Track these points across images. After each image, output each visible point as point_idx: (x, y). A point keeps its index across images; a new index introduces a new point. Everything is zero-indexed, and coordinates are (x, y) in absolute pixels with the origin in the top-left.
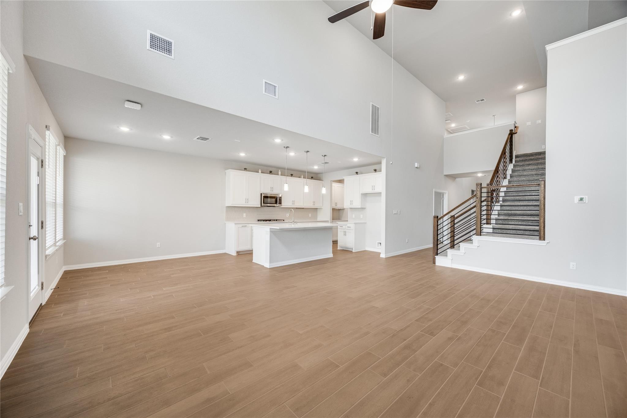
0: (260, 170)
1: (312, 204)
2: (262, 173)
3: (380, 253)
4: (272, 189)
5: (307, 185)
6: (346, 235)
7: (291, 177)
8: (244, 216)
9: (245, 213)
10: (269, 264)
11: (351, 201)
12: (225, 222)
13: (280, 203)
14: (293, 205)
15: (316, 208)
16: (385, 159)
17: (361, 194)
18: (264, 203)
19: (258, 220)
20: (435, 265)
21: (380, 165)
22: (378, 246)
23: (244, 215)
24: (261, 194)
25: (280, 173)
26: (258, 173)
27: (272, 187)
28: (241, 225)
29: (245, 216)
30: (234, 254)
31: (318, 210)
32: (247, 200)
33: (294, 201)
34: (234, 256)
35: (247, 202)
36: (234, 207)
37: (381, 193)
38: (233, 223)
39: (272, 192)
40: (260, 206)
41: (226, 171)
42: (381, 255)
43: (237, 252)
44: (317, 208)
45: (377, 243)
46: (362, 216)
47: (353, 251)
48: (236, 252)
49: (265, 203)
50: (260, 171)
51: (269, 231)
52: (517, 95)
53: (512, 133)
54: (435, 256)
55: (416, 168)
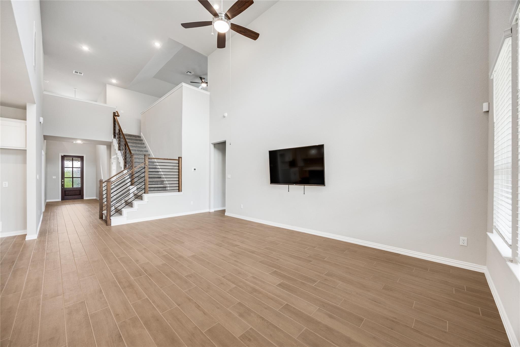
16: (36, 105)
20: (111, 226)
52: (107, 84)
53: (115, 115)
54: (111, 218)
55: (40, 122)
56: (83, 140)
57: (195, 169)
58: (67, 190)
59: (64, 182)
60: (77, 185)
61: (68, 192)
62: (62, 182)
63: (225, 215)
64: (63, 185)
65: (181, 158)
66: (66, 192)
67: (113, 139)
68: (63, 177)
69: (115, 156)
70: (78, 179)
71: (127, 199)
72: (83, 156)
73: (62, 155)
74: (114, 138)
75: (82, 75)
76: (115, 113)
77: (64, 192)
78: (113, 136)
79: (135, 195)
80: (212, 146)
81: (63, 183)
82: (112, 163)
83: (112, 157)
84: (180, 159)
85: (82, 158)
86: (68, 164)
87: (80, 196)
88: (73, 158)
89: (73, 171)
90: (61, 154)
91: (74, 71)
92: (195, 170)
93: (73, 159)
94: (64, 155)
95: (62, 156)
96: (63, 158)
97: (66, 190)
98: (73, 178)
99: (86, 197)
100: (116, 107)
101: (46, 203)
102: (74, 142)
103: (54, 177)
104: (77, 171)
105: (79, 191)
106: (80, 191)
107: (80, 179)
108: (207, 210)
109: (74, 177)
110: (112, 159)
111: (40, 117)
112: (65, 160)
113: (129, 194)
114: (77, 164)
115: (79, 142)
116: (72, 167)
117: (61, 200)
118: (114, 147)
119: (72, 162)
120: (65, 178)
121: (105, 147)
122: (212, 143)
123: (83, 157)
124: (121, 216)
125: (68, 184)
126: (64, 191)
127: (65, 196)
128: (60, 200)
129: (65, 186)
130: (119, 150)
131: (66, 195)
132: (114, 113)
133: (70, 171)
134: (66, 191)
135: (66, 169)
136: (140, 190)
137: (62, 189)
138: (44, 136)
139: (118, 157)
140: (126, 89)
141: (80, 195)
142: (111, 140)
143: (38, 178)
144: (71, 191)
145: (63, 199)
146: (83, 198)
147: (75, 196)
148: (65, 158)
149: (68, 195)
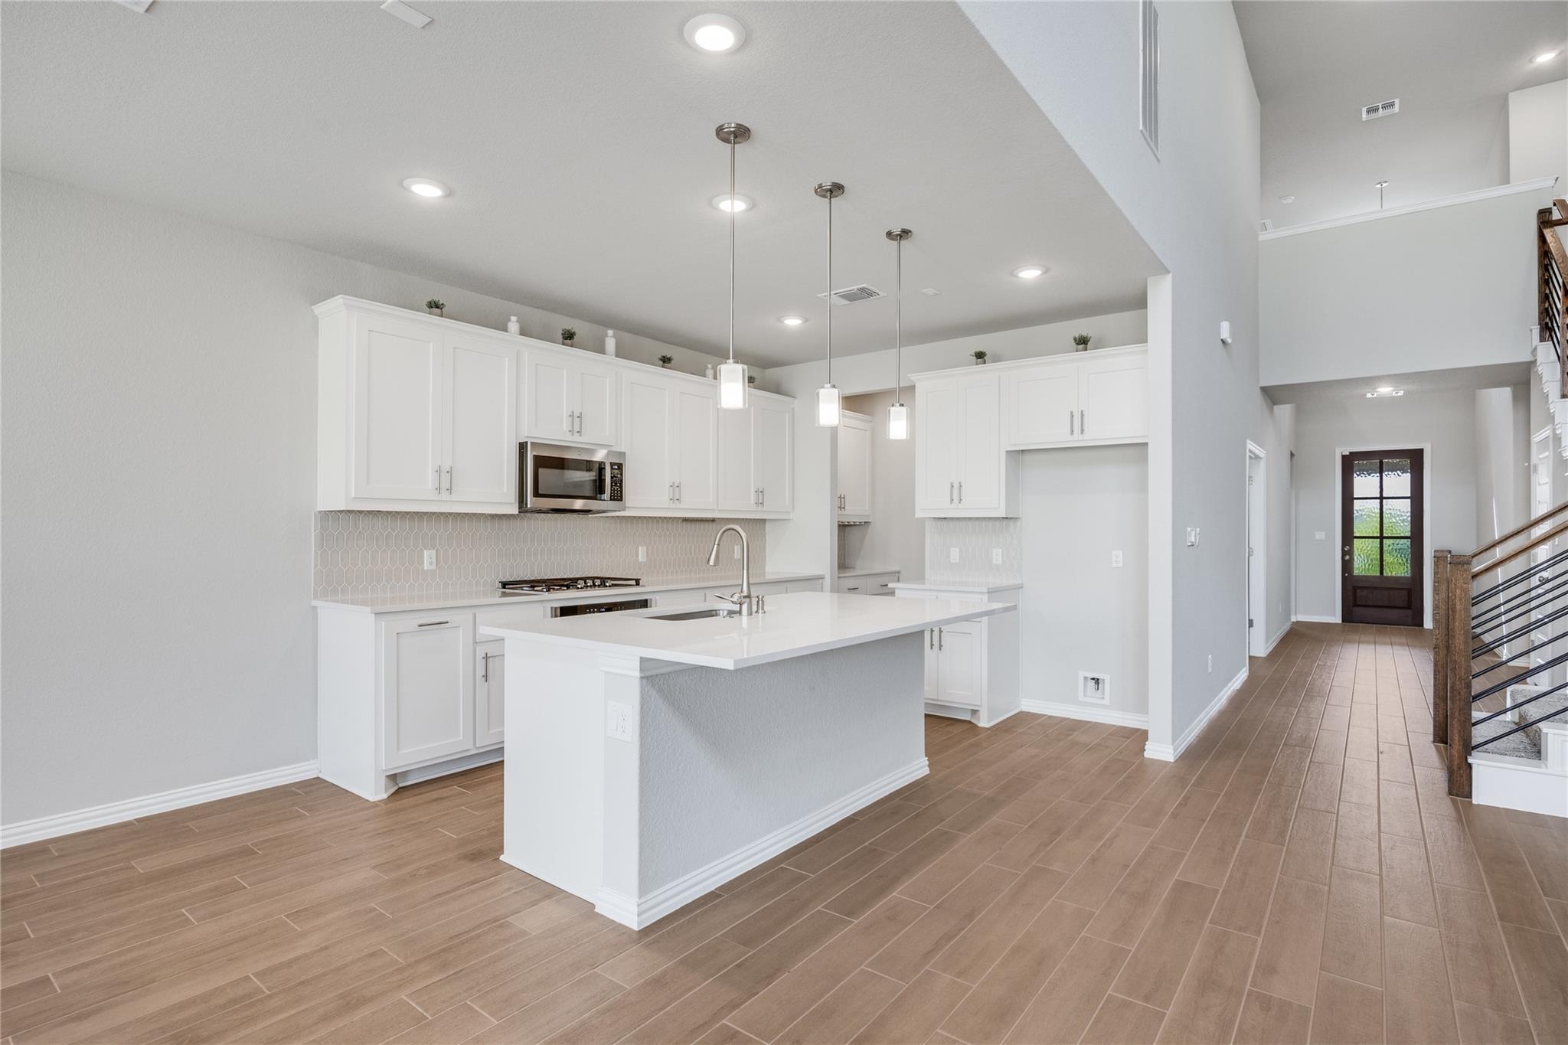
0: (514, 319)
1: (752, 501)
2: (523, 332)
3: (1142, 736)
4: (577, 421)
5: (834, 387)
6: (941, 646)
7: (663, 367)
8: (426, 566)
9: (433, 547)
10: (635, 900)
11: (956, 491)
12: (315, 603)
13: (618, 496)
14: (674, 506)
15: (762, 520)
16: (1169, 277)
17: (1008, 452)
18: (536, 494)
19: (504, 585)
20: (1471, 802)
21: (1144, 310)
22: (1085, 695)
23: (428, 557)
24: (522, 447)
25: (610, 344)
26: (505, 333)
27: (576, 414)
28: (412, 622)
29: (434, 567)
30: (373, 790)
31: (768, 525)
32: (447, 479)
33: (676, 487)
34: (375, 805)
35: (445, 485)
36: (370, 512)
37: (1147, 444)
38: (369, 609)
39: (577, 438)
40: (516, 512)
41: (319, 309)
42: (1148, 746)
43: (393, 778)
44: (764, 521)
45: (1081, 680)
46: (997, 556)
47: (981, 725)
48: (383, 780)
49: (540, 492)
50: (513, 326)
51: (637, 674)
52: (1513, 89)
53: (1546, 222)
54: (1470, 761)
55: (1223, 341)
56: (1397, 379)
58: (1361, 584)
59: (1351, 553)
60: (1398, 568)
61: (1364, 593)
62: (1344, 553)
64: (1347, 566)
66: (1358, 591)
67: (1535, 349)
68: (1348, 536)
69: (1548, 431)
70: (1402, 541)
73: (1343, 454)
74: (1542, 339)
75: (1396, 108)
76: (1549, 211)
77: (1351, 592)
78: (1537, 329)
81: (1347, 557)
82: (1535, 466)
83: (1536, 438)
85: (1414, 460)
86: (1365, 484)
87: (1409, 613)
88: (1380, 461)
89: (1384, 510)
90: (1342, 449)
91: (1364, 110)
93: (1381, 463)
94: (1350, 453)
95: (1344, 457)
96: (1351, 464)
97: (1357, 584)
98: (1382, 537)
100: (1553, 182)
101: (1286, 627)
102: (1369, 395)
103: (1320, 535)
104: (1399, 511)
105: (1405, 593)
106: (1409, 591)
107: (1408, 542)
109: (1385, 535)
111: (1218, 322)
112: (1355, 469)
114: (1399, 483)
115: (1385, 390)
116: (1378, 496)
117: (1343, 621)
118: (1541, 381)
119: (1378, 475)
120: (1355, 540)
121: (1505, 393)
123: (1420, 452)
124: (1536, 762)
125: (1364, 564)
126: (1350, 587)
127: (1355, 609)
128: (1336, 619)
129: (1354, 570)
131: (1358, 603)
132: (1543, 213)
133: (1373, 510)
134: (1360, 588)
135: (1357, 504)
137: (1345, 579)
138: (1266, 391)
139: (1557, 432)
141: (1409, 607)
142: (1530, 351)
143: (1193, 540)
144: (1375, 588)
145: (1347, 617)
146: (1423, 626)
147: (1389, 610)
148: (1356, 462)
149: (1364, 603)
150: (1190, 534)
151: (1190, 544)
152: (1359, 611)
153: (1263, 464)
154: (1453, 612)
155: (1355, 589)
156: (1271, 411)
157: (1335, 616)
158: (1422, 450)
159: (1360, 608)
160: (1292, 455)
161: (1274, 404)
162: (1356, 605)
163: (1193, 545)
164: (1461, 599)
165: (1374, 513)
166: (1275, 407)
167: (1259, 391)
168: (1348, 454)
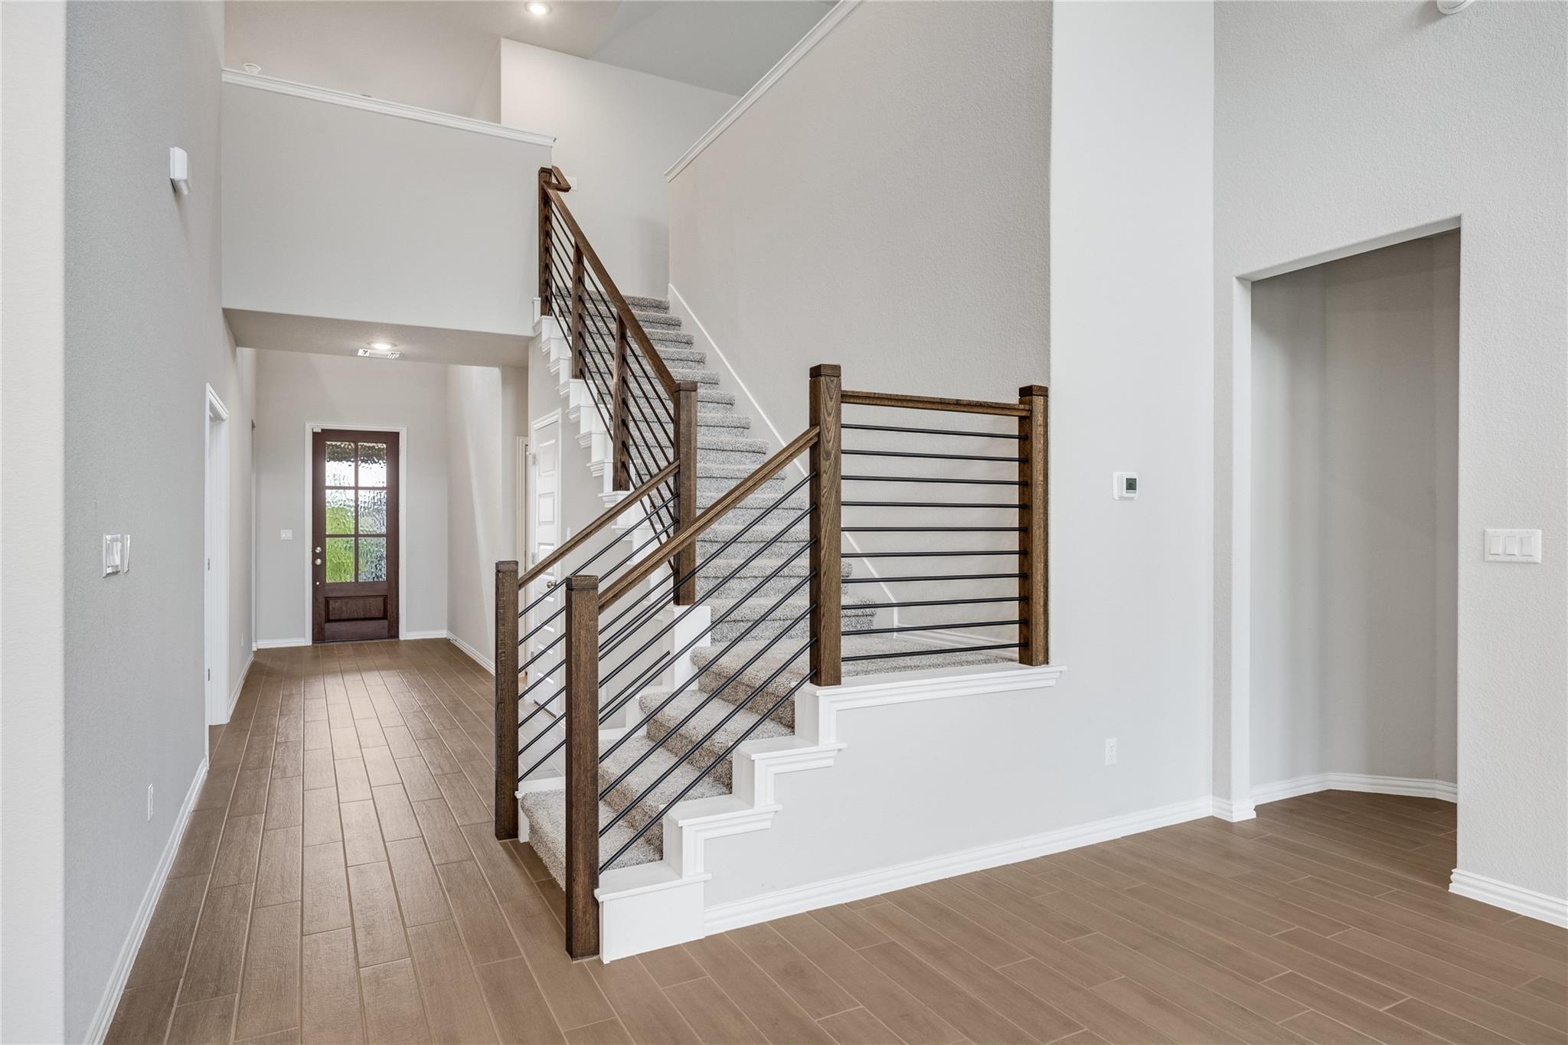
20: (600, 961)
52: (504, 42)
53: (550, 183)
54: (599, 898)
55: (176, 184)
57: (1131, 485)
58: (334, 595)
59: (322, 556)
60: (371, 571)
61: (338, 604)
62: (315, 556)
63: (1454, 888)
64: (318, 572)
65: (1044, 392)
66: (331, 602)
67: (538, 325)
68: (319, 536)
69: (556, 415)
70: (378, 539)
71: (654, 693)
72: (398, 434)
73: (314, 431)
74: (544, 313)
76: (549, 173)
77: (322, 606)
78: (538, 301)
79: (703, 670)
80: (1241, 302)
81: (319, 562)
82: (534, 457)
83: (535, 424)
84: (1038, 401)
85: (392, 446)
86: (337, 471)
87: (385, 622)
88: (357, 445)
89: (359, 503)
90: (313, 425)
92: (1131, 494)
95: (315, 434)
97: (330, 594)
98: (357, 535)
99: (408, 630)
100: (550, 142)
101: (251, 658)
102: (363, 349)
103: (286, 534)
104: (375, 504)
105: (380, 600)
106: (385, 598)
107: (383, 541)
108: (1200, 807)
109: (360, 533)
110: (533, 436)
111: (172, 149)
112: (329, 450)
113: (667, 661)
114: (375, 474)
115: (381, 346)
116: (360, 485)
117: (313, 642)
118: (549, 361)
119: (354, 462)
120: (327, 539)
121: (495, 373)
122: (1242, 272)
123: (395, 436)
124: (667, 870)
125: (340, 573)
126: (322, 600)
127: (328, 626)
128: (306, 640)
129: (328, 578)
130: (575, 377)
131: (331, 618)
132: (546, 173)
133: (347, 503)
134: (332, 598)
135: (329, 497)
136: (731, 631)
137: (316, 590)
138: (230, 316)
139: (573, 418)
140: (586, 58)
141: (385, 617)
142: (532, 325)
143: (118, 562)
144: (350, 597)
145: (319, 636)
146: (398, 637)
147: (364, 622)
148: (329, 443)
149: (337, 618)
150: (110, 551)
151: (109, 570)
152: (331, 628)
153: (225, 429)
154: (577, 666)
155: (327, 600)
156: (234, 353)
157: (304, 637)
158: (398, 433)
159: (334, 624)
160: (253, 426)
161: (238, 346)
162: (328, 620)
163: (116, 573)
164: (586, 645)
165: (349, 506)
166: (239, 349)
167: (221, 311)
168: (320, 431)
